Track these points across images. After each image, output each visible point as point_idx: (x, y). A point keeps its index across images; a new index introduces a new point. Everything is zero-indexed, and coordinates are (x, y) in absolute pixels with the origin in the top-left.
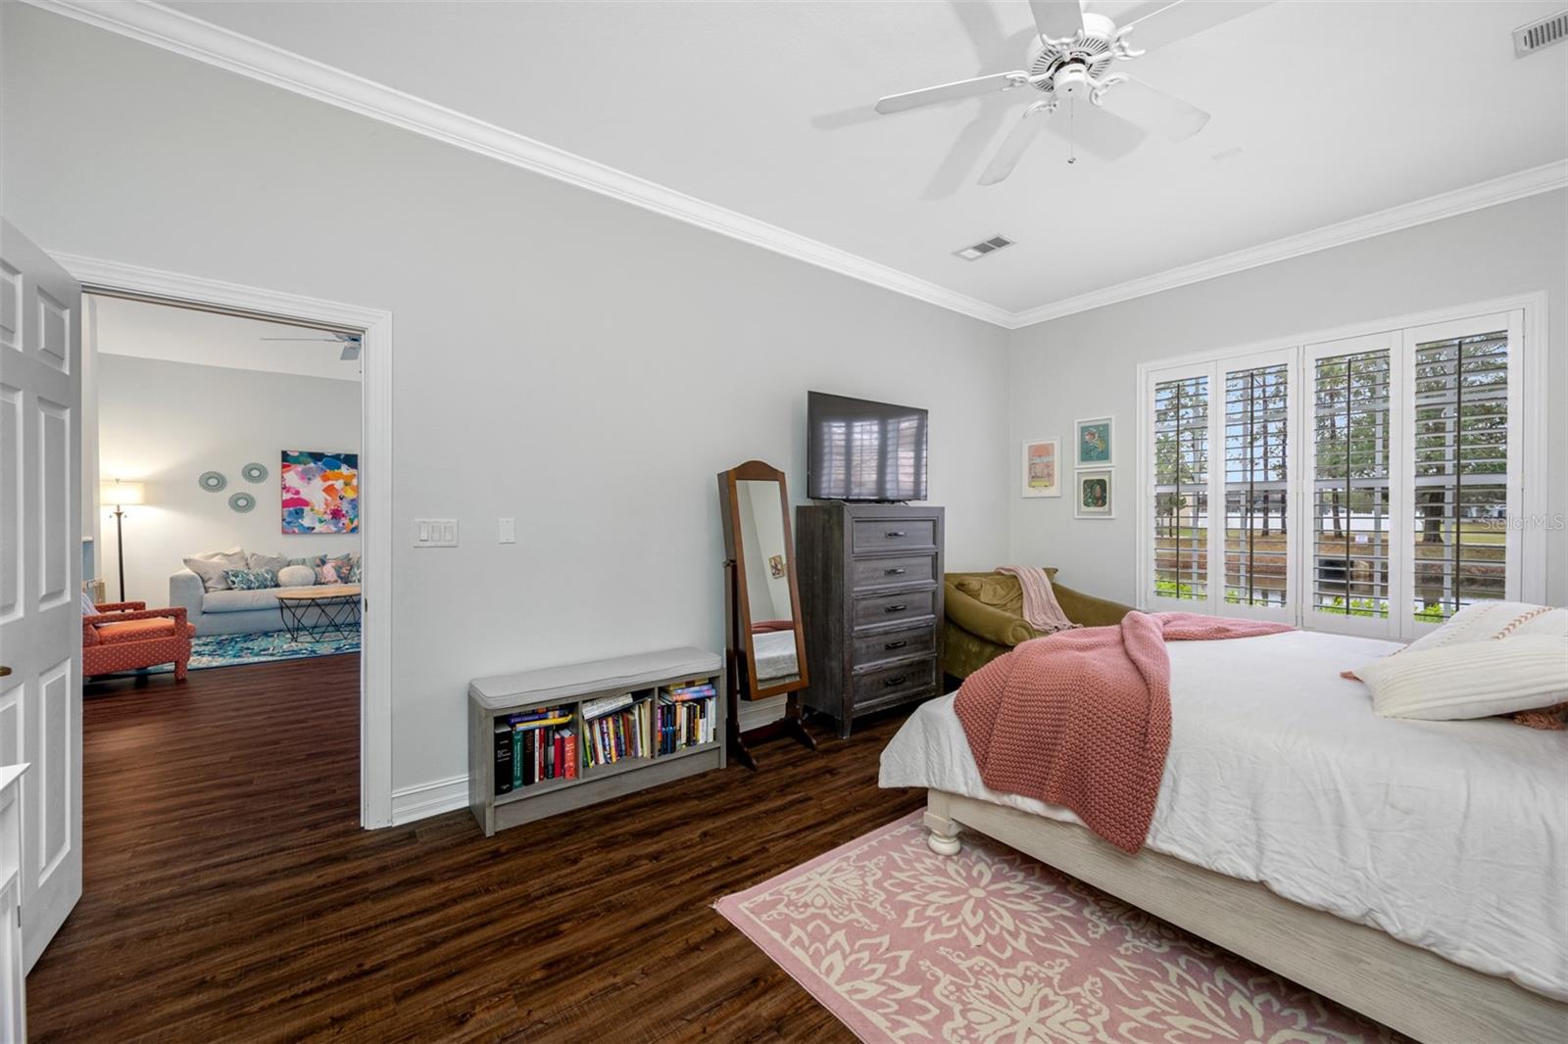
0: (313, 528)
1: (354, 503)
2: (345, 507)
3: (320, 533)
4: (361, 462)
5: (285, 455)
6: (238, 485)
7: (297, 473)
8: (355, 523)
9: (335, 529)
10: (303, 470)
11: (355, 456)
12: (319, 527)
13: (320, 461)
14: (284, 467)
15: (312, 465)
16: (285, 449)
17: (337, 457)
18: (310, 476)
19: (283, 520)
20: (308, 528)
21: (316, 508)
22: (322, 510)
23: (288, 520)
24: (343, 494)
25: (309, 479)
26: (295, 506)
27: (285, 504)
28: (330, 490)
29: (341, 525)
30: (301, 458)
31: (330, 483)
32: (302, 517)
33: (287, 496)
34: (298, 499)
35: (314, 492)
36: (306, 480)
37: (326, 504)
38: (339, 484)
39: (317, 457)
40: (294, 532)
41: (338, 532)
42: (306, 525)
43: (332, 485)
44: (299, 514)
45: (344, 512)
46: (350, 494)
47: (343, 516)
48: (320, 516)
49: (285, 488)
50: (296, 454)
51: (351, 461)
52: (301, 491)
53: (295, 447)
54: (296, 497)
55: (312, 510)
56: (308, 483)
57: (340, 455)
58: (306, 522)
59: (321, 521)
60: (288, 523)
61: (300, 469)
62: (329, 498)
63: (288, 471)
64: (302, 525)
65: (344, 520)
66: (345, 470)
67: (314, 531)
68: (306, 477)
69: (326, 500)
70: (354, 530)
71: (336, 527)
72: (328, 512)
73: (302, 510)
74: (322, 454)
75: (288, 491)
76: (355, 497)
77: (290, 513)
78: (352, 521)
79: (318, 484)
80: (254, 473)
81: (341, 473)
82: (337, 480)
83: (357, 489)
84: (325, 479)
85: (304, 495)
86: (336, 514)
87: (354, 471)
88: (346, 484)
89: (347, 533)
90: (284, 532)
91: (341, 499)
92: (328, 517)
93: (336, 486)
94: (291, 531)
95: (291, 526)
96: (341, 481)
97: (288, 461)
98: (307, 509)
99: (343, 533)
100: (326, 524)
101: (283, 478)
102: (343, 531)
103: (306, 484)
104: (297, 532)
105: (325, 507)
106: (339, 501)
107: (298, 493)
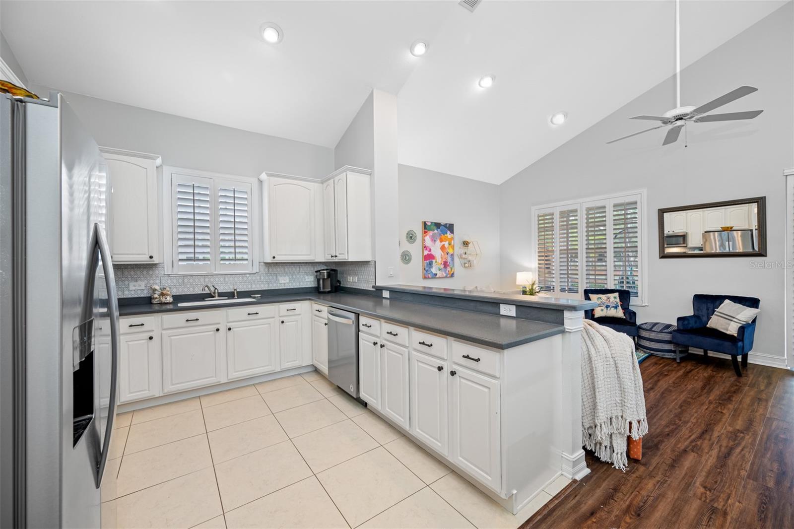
0: (437, 274)
1: (452, 256)
2: (449, 260)
3: (439, 278)
4: (455, 229)
5: (425, 223)
6: (405, 244)
7: (430, 237)
8: (453, 271)
9: (445, 275)
10: (433, 234)
11: (452, 225)
12: (439, 274)
13: (439, 228)
14: (425, 232)
15: (436, 231)
16: (425, 221)
17: (445, 225)
18: (435, 239)
19: (425, 269)
21: (438, 261)
22: (440, 262)
23: (426, 269)
24: (448, 251)
25: (435, 241)
26: (429, 258)
27: (425, 258)
28: (443, 248)
29: (447, 272)
30: (432, 227)
31: (443, 243)
32: (432, 267)
33: (426, 253)
34: (431, 254)
35: (436, 251)
36: (434, 242)
37: (442, 258)
38: (446, 244)
39: (438, 225)
40: (429, 278)
41: (446, 277)
42: (434, 273)
44: (431, 264)
45: (448, 263)
46: (451, 251)
47: (448, 266)
48: (439, 266)
49: (425, 247)
50: (429, 224)
51: (450, 228)
52: (433, 249)
53: (431, 219)
54: (429, 253)
55: (436, 262)
56: (435, 244)
57: (446, 224)
58: (434, 270)
59: (440, 270)
60: (426, 271)
61: (431, 234)
62: (443, 254)
63: (426, 235)
64: (432, 272)
65: (449, 269)
66: (449, 235)
67: (437, 276)
68: (433, 239)
69: (441, 255)
70: (452, 275)
71: (445, 273)
72: (442, 263)
73: (432, 262)
74: (440, 224)
75: (426, 250)
76: (453, 253)
77: (427, 265)
78: (451, 269)
79: (438, 244)
80: (411, 237)
81: (447, 237)
83: (453, 247)
84: (441, 241)
85: (433, 252)
86: (446, 264)
87: (452, 235)
88: (449, 244)
89: (450, 277)
90: (424, 277)
91: (447, 254)
92: (442, 266)
93: (445, 246)
94: (427, 277)
95: (427, 274)
96: (447, 242)
97: (426, 229)
98: (434, 261)
99: (449, 277)
100: (442, 271)
101: (424, 241)
102: (449, 276)
103: (433, 244)
104: (430, 277)
105: (441, 259)
106: (446, 256)
107: (430, 250)
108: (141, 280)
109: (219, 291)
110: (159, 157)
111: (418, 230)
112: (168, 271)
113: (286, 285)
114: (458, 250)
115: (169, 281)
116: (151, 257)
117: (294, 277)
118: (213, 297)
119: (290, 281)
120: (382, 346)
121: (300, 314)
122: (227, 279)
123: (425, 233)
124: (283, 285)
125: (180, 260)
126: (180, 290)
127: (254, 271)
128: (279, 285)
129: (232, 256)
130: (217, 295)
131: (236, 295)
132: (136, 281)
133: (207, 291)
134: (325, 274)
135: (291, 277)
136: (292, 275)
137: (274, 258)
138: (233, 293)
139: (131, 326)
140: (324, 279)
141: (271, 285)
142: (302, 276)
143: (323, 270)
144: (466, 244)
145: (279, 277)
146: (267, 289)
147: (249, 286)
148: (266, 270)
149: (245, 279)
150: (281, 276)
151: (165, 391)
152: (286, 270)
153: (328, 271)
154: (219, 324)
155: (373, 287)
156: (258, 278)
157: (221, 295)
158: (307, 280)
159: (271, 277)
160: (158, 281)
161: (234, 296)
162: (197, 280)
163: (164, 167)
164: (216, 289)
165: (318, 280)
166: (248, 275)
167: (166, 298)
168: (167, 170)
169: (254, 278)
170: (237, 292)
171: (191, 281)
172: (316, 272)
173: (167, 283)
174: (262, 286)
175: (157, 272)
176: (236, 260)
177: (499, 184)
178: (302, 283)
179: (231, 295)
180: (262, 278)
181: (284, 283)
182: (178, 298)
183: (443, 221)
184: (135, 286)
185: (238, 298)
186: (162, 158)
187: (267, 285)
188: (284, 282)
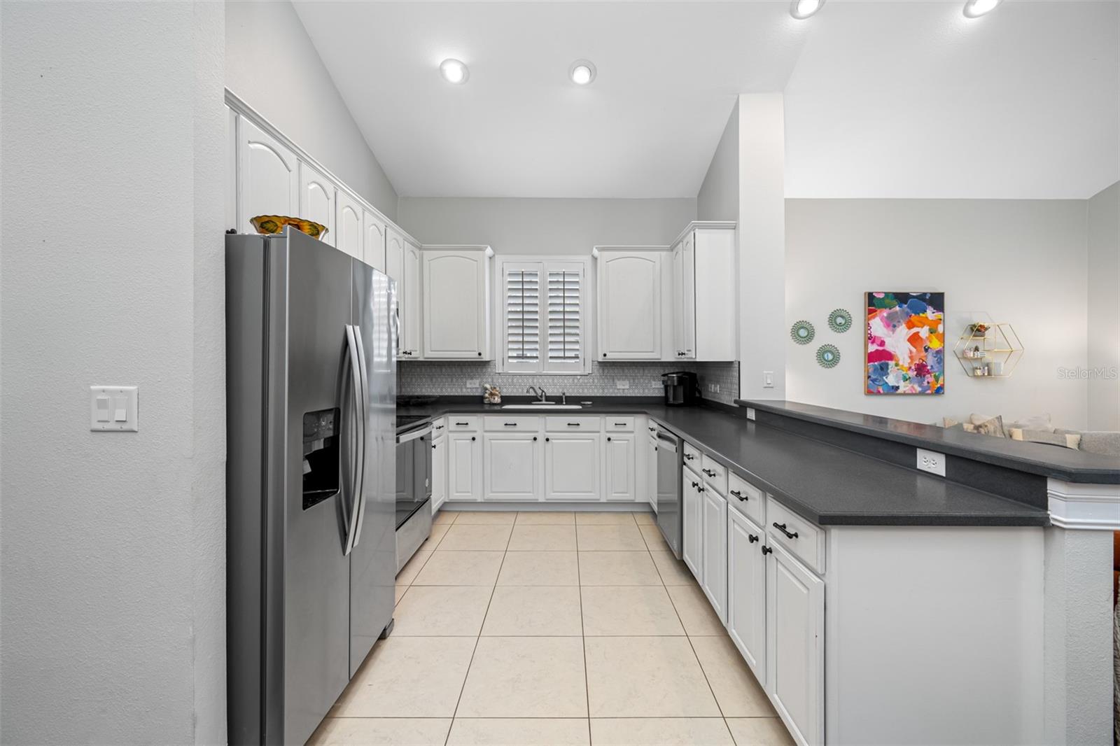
0: (897, 388)
1: (940, 354)
2: (930, 361)
3: (904, 394)
4: (948, 303)
5: (871, 297)
6: (826, 335)
7: (882, 319)
8: (940, 382)
9: (919, 389)
10: (889, 315)
11: (941, 295)
12: (903, 387)
13: (906, 304)
14: (870, 312)
15: (897, 308)
16: (871, 291)
17: (922, 297)
18: (895, 323)
19: (869, 377)
20: (893, 387)
21: (901, 363)
22: (906, 365)
23: (873, 377)
24: (928, 344)
25: (894, 326)
26: (879, 358)
27: (871, 357)
28: (914, 339)
29: (925, 383)
30: (887, 301)
31: (915, 330)
32: (887, 374)
33: (872, 348)
34: (884, 350)
35: (898, 342)
36: (891, 328)
37: (911, 358)
38: (924, 332)
39: (902, 298)
40: (879, 393)
41: (922, 393)
42: (891, 384)
43: (918, 333)
44: (884, 370)
45: (929, 368)
46: (935, 345)
47: (928, 372)
48: (904, 373)
49: (871, 339)
50: (882, 296)
51: (937, 301)
52: (887, 341)
53: (882, 286)
54: (881, 348)
55: (897, 365)
56: (894, 331)
57: (925, 294)
58: (891, 380)
59: (905, 379)
60: (873, 381)
61: (885, 315)
62: (914, 350)
63: (874, 317)
64: (886, 383)
65: (929, 378)
66: (930, 314)
67: (899, 391)
68: (891, 324)
69: (911, 352)
70: (939, 391)
71: (920, 386)
72: (913, 367)
73: (887, 365)
74: (908, 294)
75: (873, 343)
76: (940, 348)
77: (875, 370)
78: (937, 379)
79: (903, 332)
80: (839, 321)
81: (927, 317)
82: (922, 327)
83: (942, 338)
84: (910, 325)
85: (889, 347)
86: (921, 370)
87: (939, 315)
88: (932, 331)
89: (932, 394)
90: (869, 392)
91: (926, 350)
92: (912, 374)
93: (920, 334)
94: (875, 391)
95: (875, 385)
96: (926, 328)
97: (874, 305)
98: (891, 363)
99: (928, 394)
100: (911, 382)
101: (868, 326)
102: (929, 392)
103: (891, 333)
104: (882, 392)
105: (909, 361)
106: (924, 354)
107: (882, 343)
108: (476, 378)
109: (548, 395)
110: (487, 247)
111: (857, 309)
112: (499, 369)
113: (626, 391)
114: (956, 341)
115: (500, 381)
116: (480, 354)
117: (636, 381)
118: (541, 401)
119: (630, 386)
120: (700, 490)
121: (632, 432)
122: (556, 381)
123: (869, 314)
124: (621, 391)
125: (510, 357)
126: (510, 390)
127: (586, 373)
128: (616, 391)
129: (561, 354)
130: (544, 398)
131: (564, 400)
132: (472, 379)
133: (532, 394)
134: (675, 378)
135: (632, 381)
136: (634, 379)
137: (605, 355)
138: (561, 397)
139: (458, 424)
140: (674, 386)
141: (606, 391)
142: (646, 381)
143: (673, 373)
144: (978, 330)
145: (616, 381)
146: (601, 395)
147: (581, 391)
148: (601, 371)
149: (576, 381)
150: (619, 380)
151: (486, 498)
152: (626, 371)
153: (679, 375)
154: (537, 432)
155: (736, 402)
156: (591, 380)
157: (549, 399)
158: (654, 387)
159: (606, 381)
160: (490, 380)
161: (562, 402)
162: (526, 381)
163: (496, 256)
164: (543, 391)
165: (666, 387)
166: (579, 377)
167: (494, 399)
168: (499, 259)
169: (586, 381)
170: (566, 397)
171: (520, 381)
172: (664, 375)
173: (498, 381)
174: (596, 391)
175: (489, 370)
176: (564, 358)
177: (1087, 198)
178: (646, 391)
179: (558, 400)
180: (596, 381)
181: (624, 389)
182: (506, 400)
183: (914, 288)
184: (471, 384)
185: (566, 404)
186: (491, 246)
187: (601, 391)
188: (623, 387)
